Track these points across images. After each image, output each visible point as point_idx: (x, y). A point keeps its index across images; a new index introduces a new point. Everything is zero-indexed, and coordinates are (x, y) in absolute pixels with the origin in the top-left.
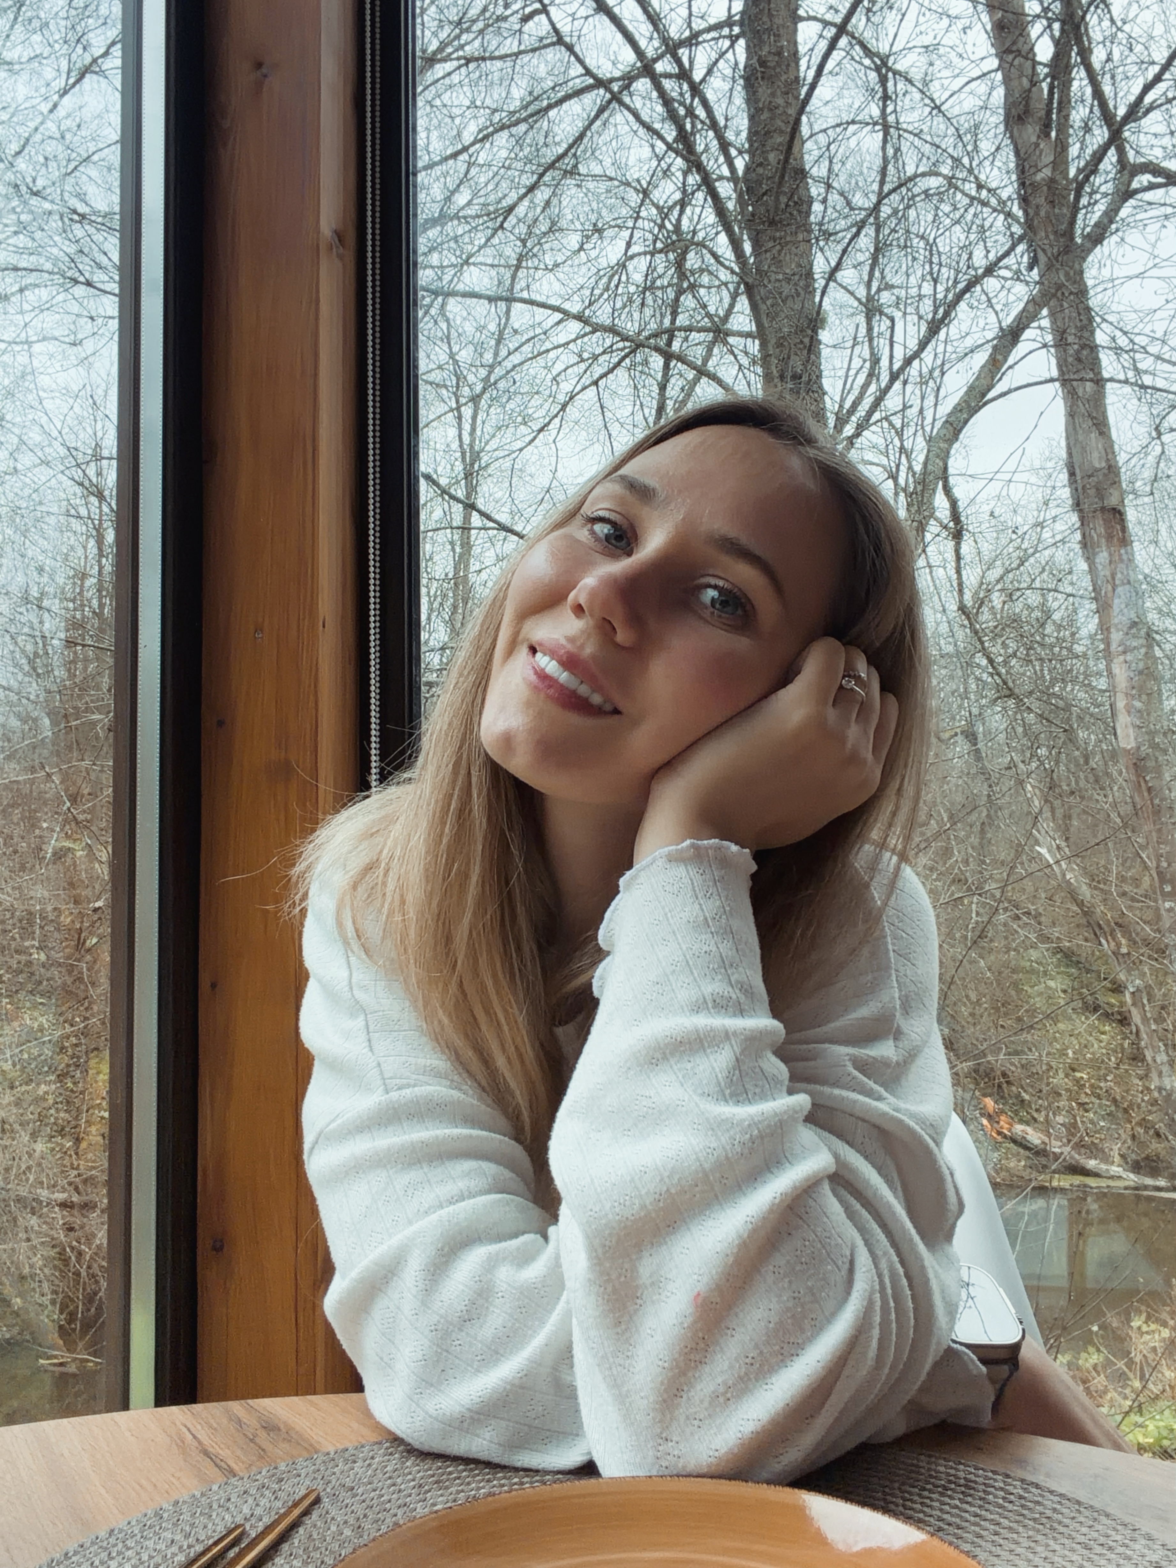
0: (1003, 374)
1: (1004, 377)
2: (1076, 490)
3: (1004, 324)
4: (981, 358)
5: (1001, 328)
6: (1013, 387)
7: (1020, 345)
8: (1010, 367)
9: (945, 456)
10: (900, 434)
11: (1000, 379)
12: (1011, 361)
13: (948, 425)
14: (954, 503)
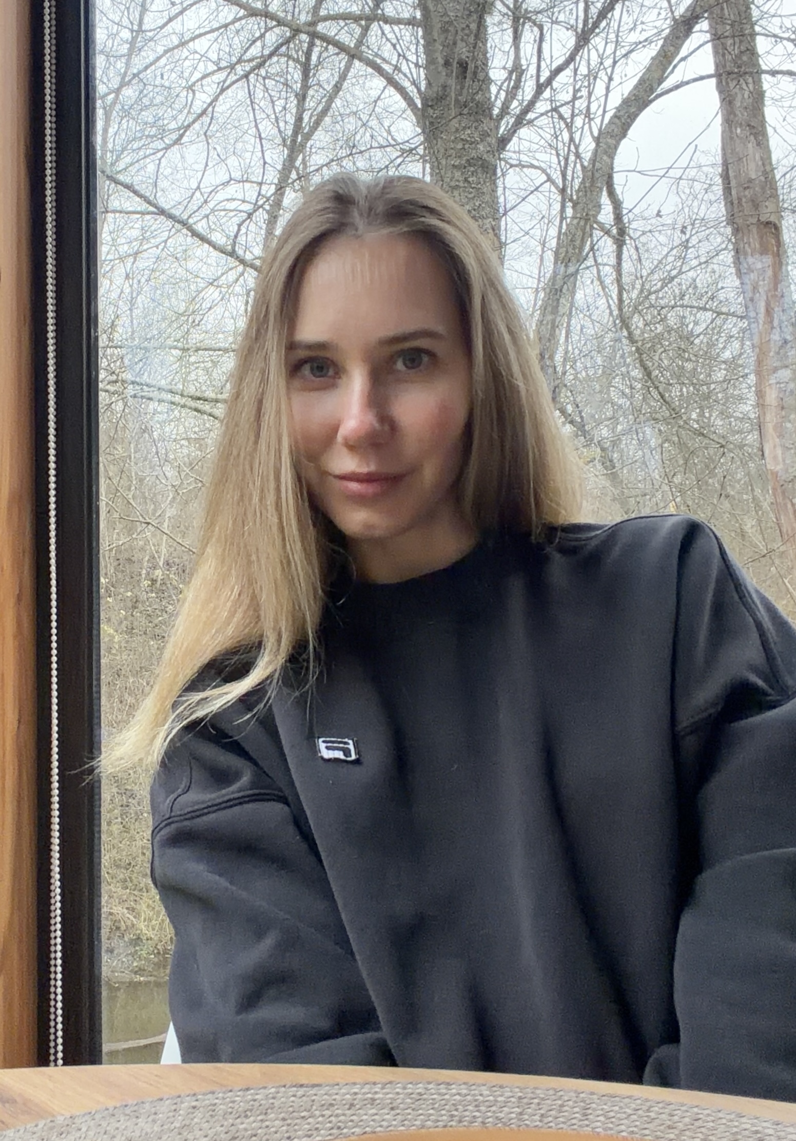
0: (675, 67)
1: (676, 70)
2: (732, 204)
3: (677, 14)
4: (653, 50)
5: (674, 19)
6: (685, 80)
7: (693, 35)
8: (683, 59)
9: (611, 152)
10: (569, 126)
11: (672, 71)
12: (683, 52)
13: (617, 121)
14: (617, 205)
